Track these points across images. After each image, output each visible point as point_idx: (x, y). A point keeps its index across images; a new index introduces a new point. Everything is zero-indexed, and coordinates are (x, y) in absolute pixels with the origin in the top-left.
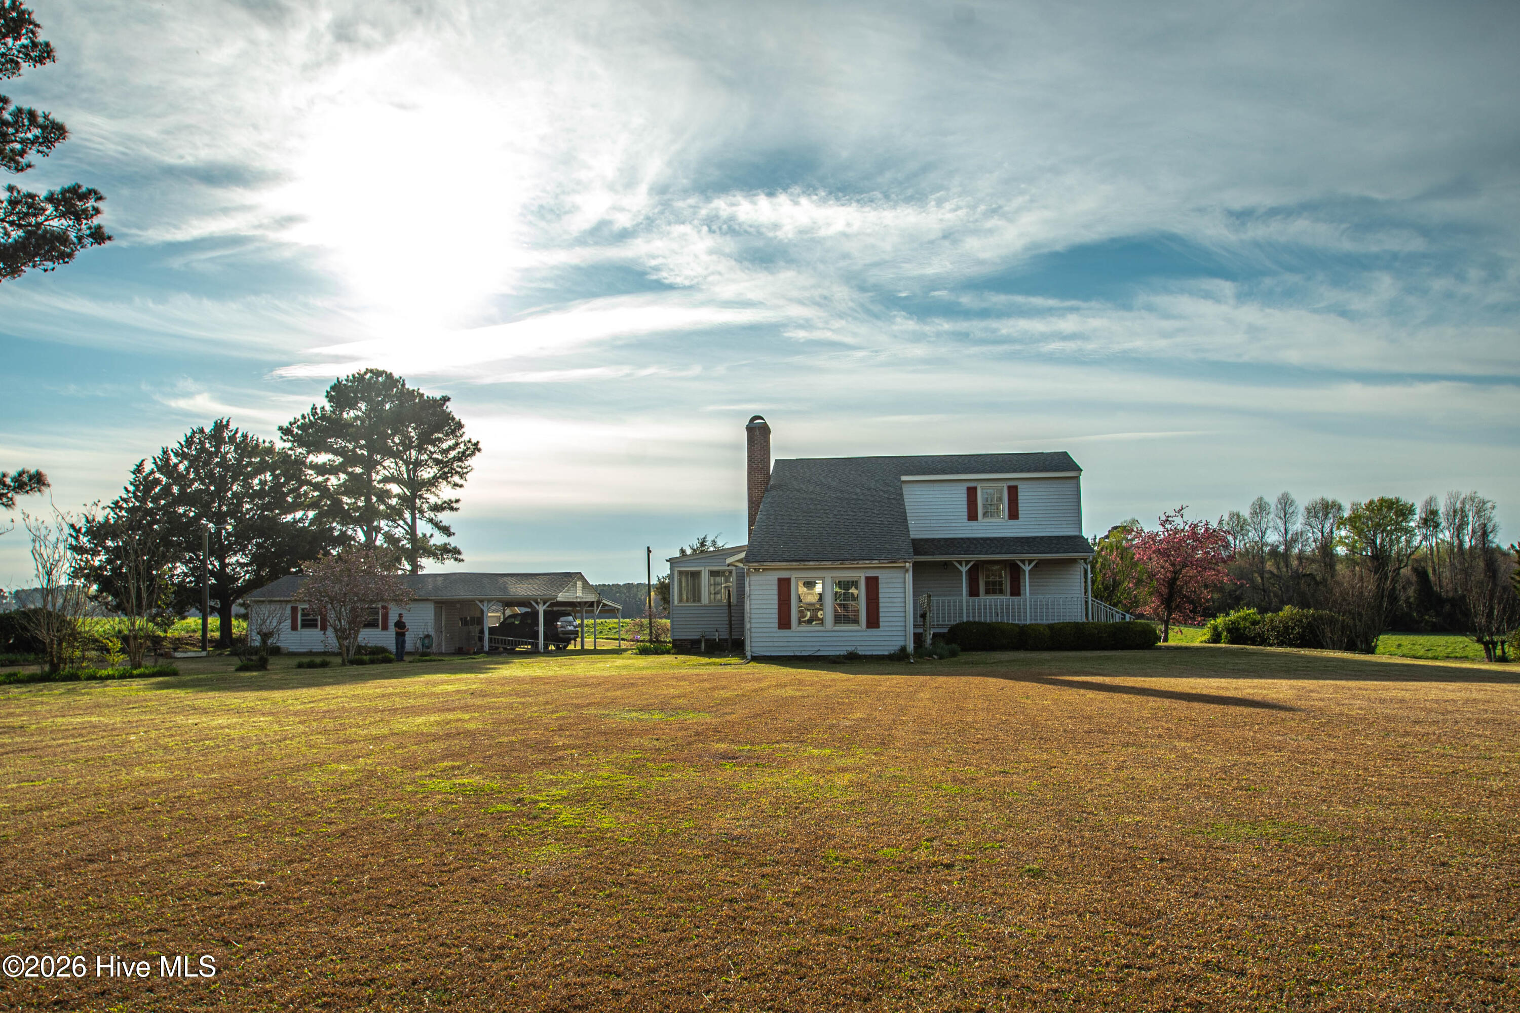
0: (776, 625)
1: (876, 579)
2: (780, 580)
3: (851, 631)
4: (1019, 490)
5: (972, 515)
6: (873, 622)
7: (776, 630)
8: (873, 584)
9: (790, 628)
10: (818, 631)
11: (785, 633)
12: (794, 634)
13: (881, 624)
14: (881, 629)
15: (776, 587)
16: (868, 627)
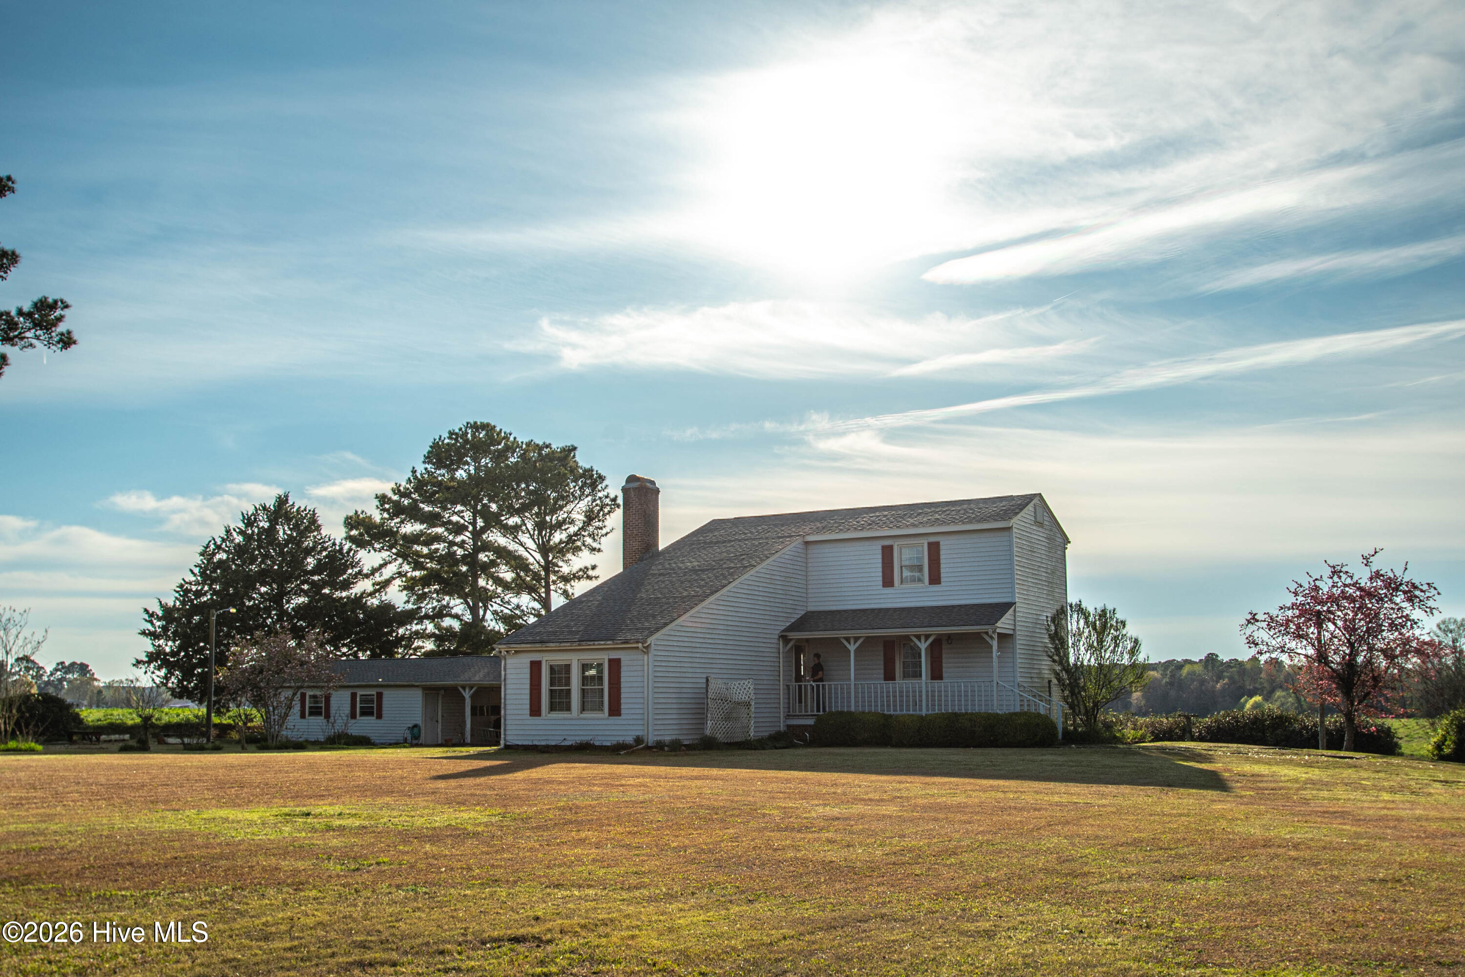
0: (528, 712)
1: (618, 661)
2: (532, 663)
3: (594, 719)
4: (942, 547)
5: (888, 582)
6: (615, 710)
7: (528, 717)
8: (615, 665)
9: (540, 715)
10: (565, 719)
11: (536, 720)
12: (544, 722)
13: (623, 712)
14: (623, 717)
15: (528, 671)
16: (610, 715)
